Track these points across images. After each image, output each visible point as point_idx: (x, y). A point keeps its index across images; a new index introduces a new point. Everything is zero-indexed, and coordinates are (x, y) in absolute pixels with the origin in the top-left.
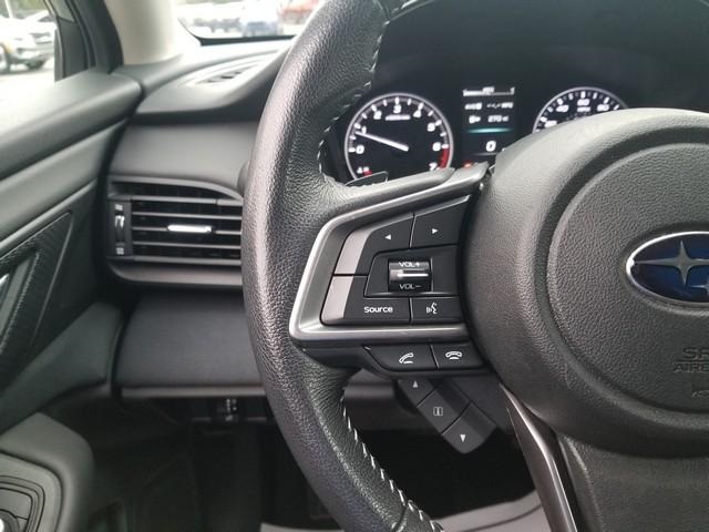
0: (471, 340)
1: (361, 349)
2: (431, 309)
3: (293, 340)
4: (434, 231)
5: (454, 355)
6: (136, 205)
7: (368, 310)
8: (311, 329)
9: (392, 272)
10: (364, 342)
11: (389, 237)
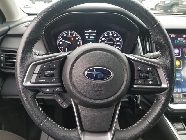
0: (62, 86)
1: (38, 88)
2: (54, 80)
3: (24, 86)
4: (55, 65)
5: (58, 89)
6: (6, 55)
7: (40, 80)
8: (28, 84)
9: (45, 73)
10: (39, 87)
11: (45, 66)
